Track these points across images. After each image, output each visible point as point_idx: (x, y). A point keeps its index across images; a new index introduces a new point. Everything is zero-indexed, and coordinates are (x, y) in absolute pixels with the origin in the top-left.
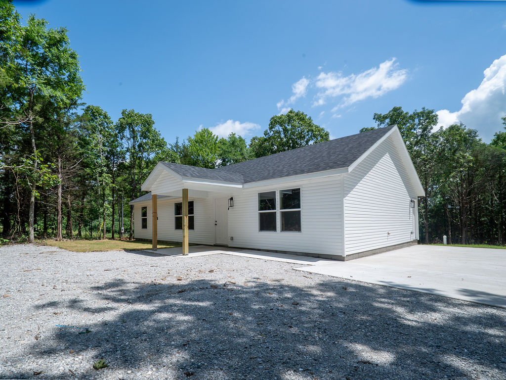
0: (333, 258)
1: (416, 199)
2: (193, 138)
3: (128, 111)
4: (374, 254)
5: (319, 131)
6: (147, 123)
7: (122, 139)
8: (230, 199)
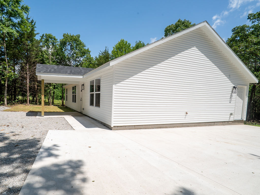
0: (109, 127)
1: (246, 85)
8: (83, 85)
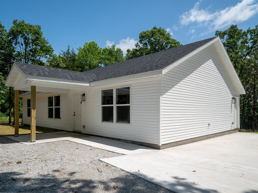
0: (152, 146)
1: (238, 96)
2: (82, 47)
3: (18, 21)
4: (194, 142)
5: (175, 43)
6: (37, 33)
7: (16, 44)
8: (83, 95)
